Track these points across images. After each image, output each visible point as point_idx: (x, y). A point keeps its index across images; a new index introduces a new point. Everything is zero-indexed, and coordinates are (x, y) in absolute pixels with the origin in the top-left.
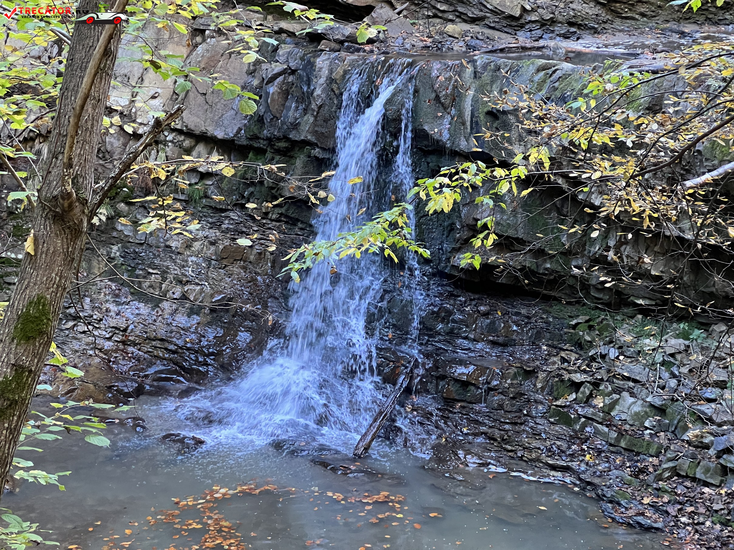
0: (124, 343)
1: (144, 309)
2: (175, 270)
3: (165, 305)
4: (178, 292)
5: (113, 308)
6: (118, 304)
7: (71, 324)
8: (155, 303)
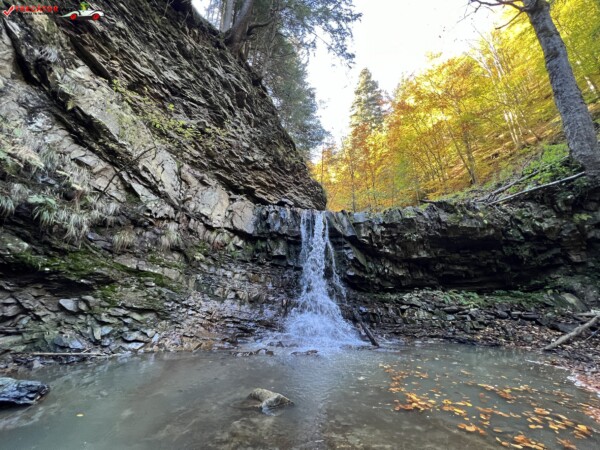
0: (210, 320)
1: (217, 304)
2: (229, 286)
3: (228, 302)
4: (232, 295)
5: (203, 303)
6: (204, 301)
7: (184, 310)
8: (222, 300)
